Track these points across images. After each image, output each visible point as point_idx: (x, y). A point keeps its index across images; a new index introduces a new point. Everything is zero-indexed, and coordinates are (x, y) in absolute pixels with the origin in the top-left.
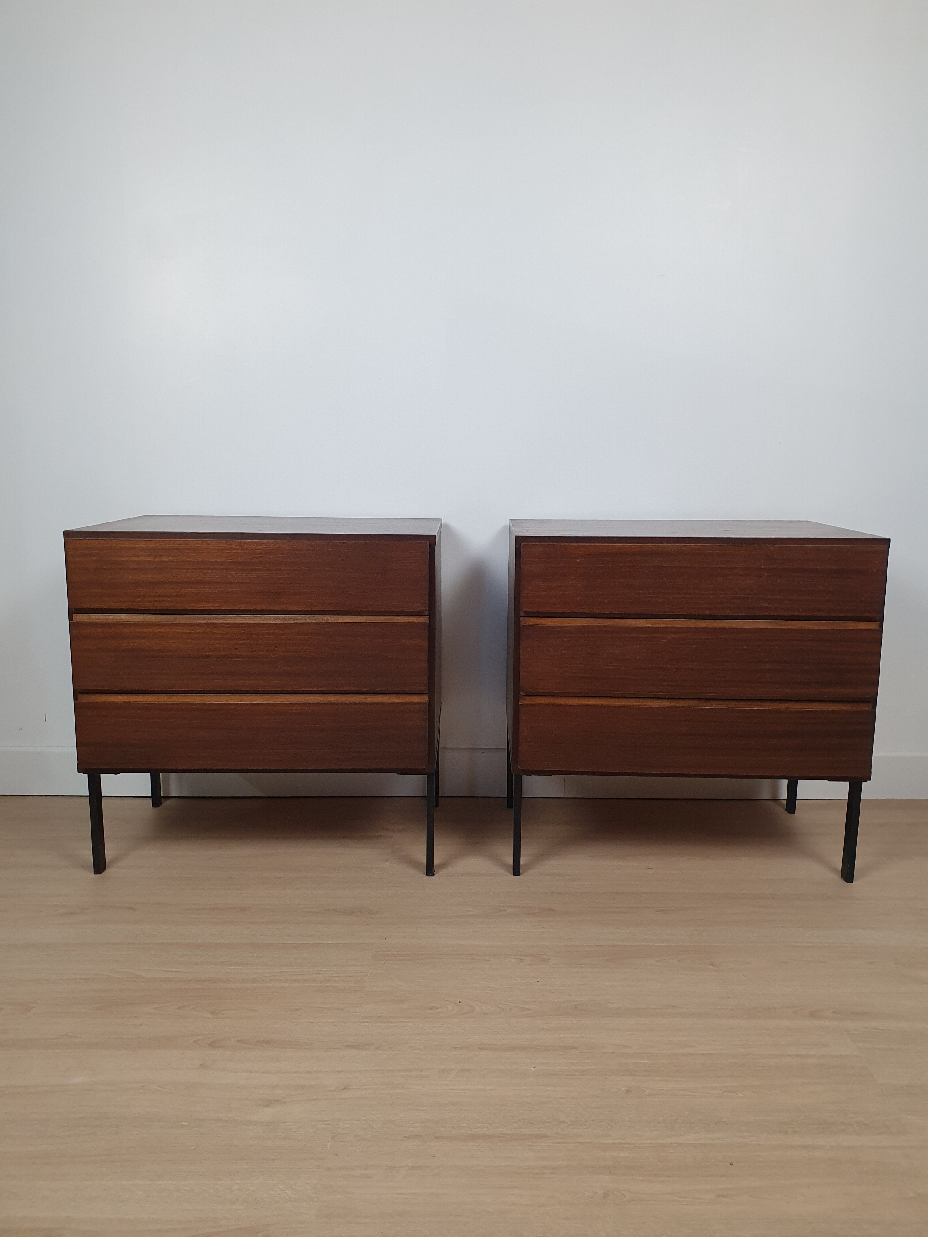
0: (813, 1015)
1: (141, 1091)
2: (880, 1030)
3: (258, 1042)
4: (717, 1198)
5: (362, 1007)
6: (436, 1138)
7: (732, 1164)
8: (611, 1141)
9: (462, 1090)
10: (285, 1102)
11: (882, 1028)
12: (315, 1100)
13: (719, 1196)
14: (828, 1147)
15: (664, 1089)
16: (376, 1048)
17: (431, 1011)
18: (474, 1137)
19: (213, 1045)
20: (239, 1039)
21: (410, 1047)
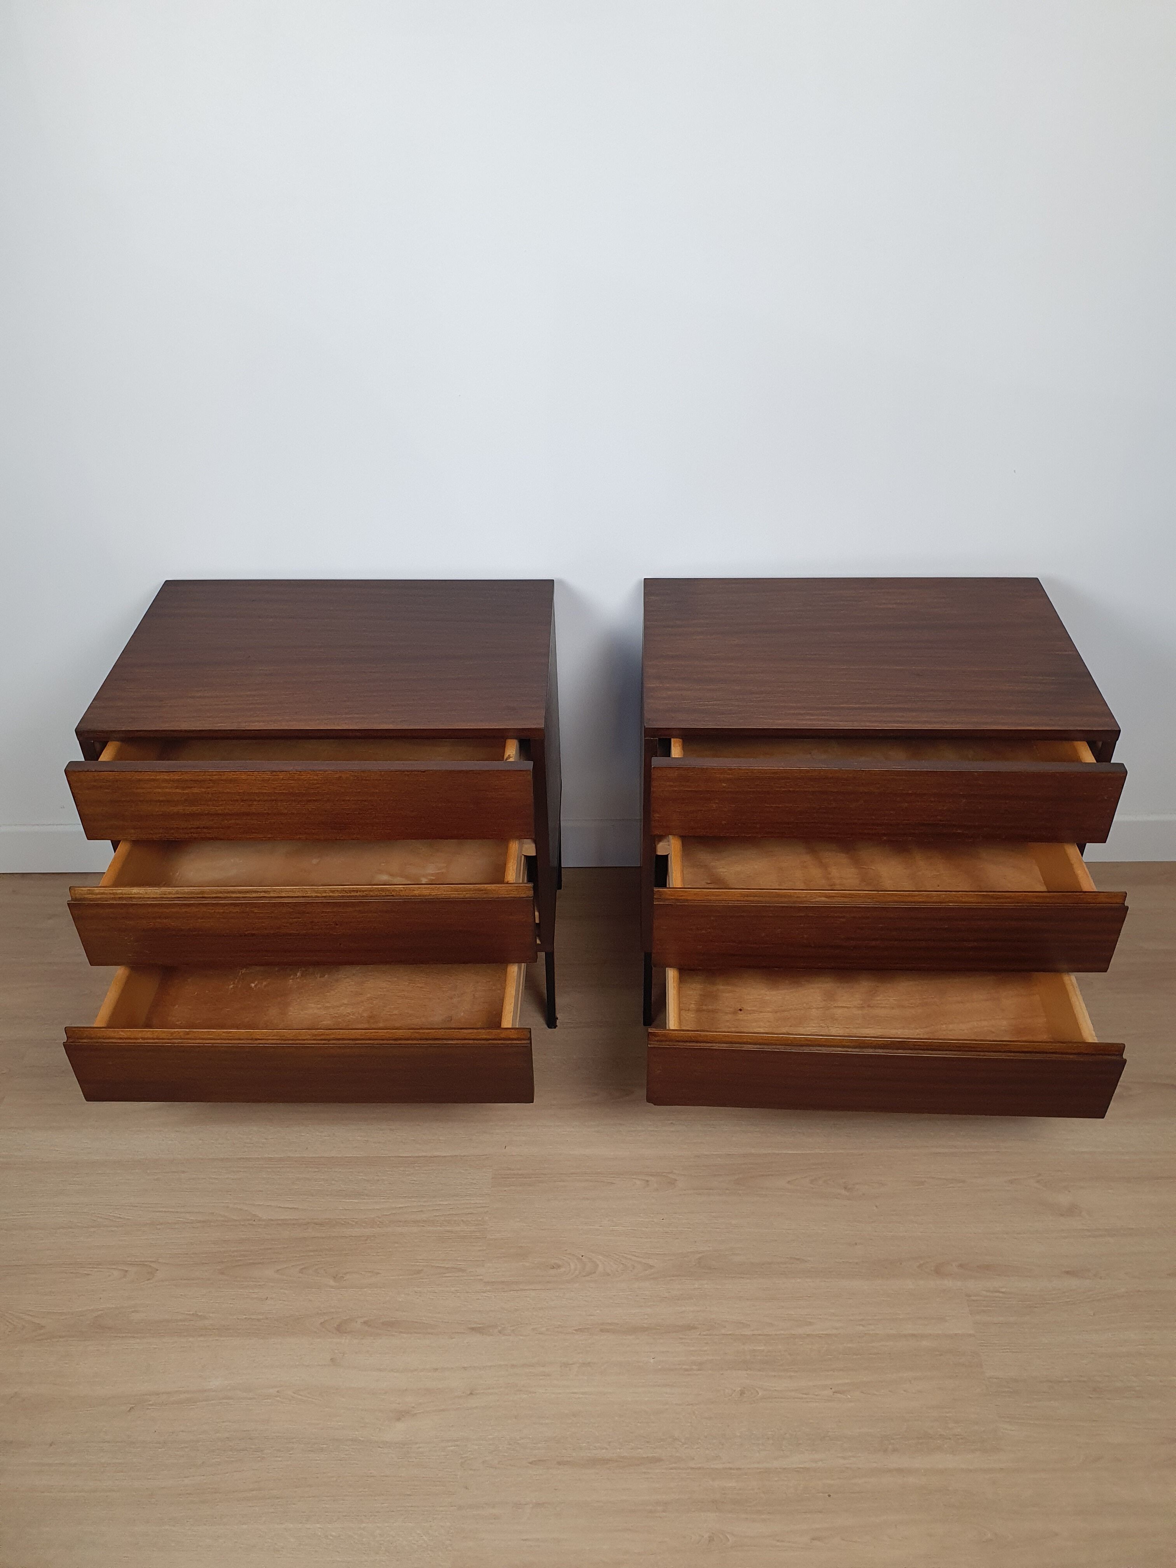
0: (938, 1271)
1: (278, 1398)
2: (1002, 1292)
3: (383, 1323)
4: (811, 1542)
5: (483, 1266)
6: (559, 1463)
7: (829, 1496)
8: (720, 1466)
9: (583, 1393)
10: (416, 1414)
11: (1003, 1290)
12: (443, 1410)
13: (813, 1539)
14: (923, 1471)
15: (777, 1389)
16: (500, 1332)
17: (553, 1272)
18: (594, 1462)
19: (340, 1329)
20: (366, 1319)
21: (533, 1329)
